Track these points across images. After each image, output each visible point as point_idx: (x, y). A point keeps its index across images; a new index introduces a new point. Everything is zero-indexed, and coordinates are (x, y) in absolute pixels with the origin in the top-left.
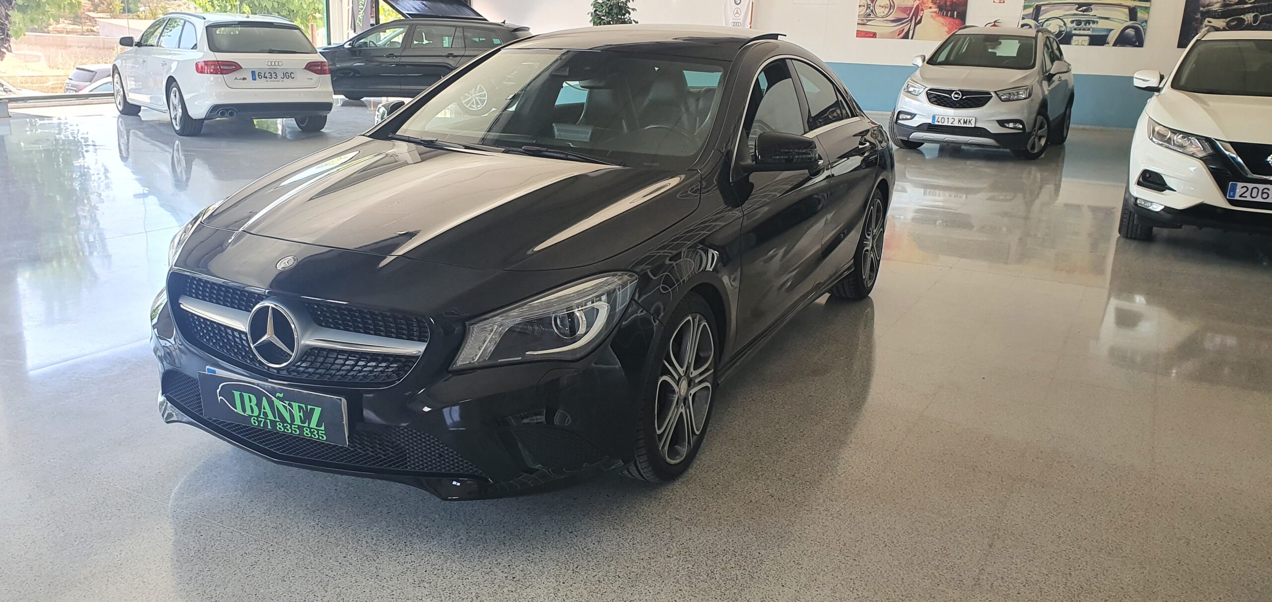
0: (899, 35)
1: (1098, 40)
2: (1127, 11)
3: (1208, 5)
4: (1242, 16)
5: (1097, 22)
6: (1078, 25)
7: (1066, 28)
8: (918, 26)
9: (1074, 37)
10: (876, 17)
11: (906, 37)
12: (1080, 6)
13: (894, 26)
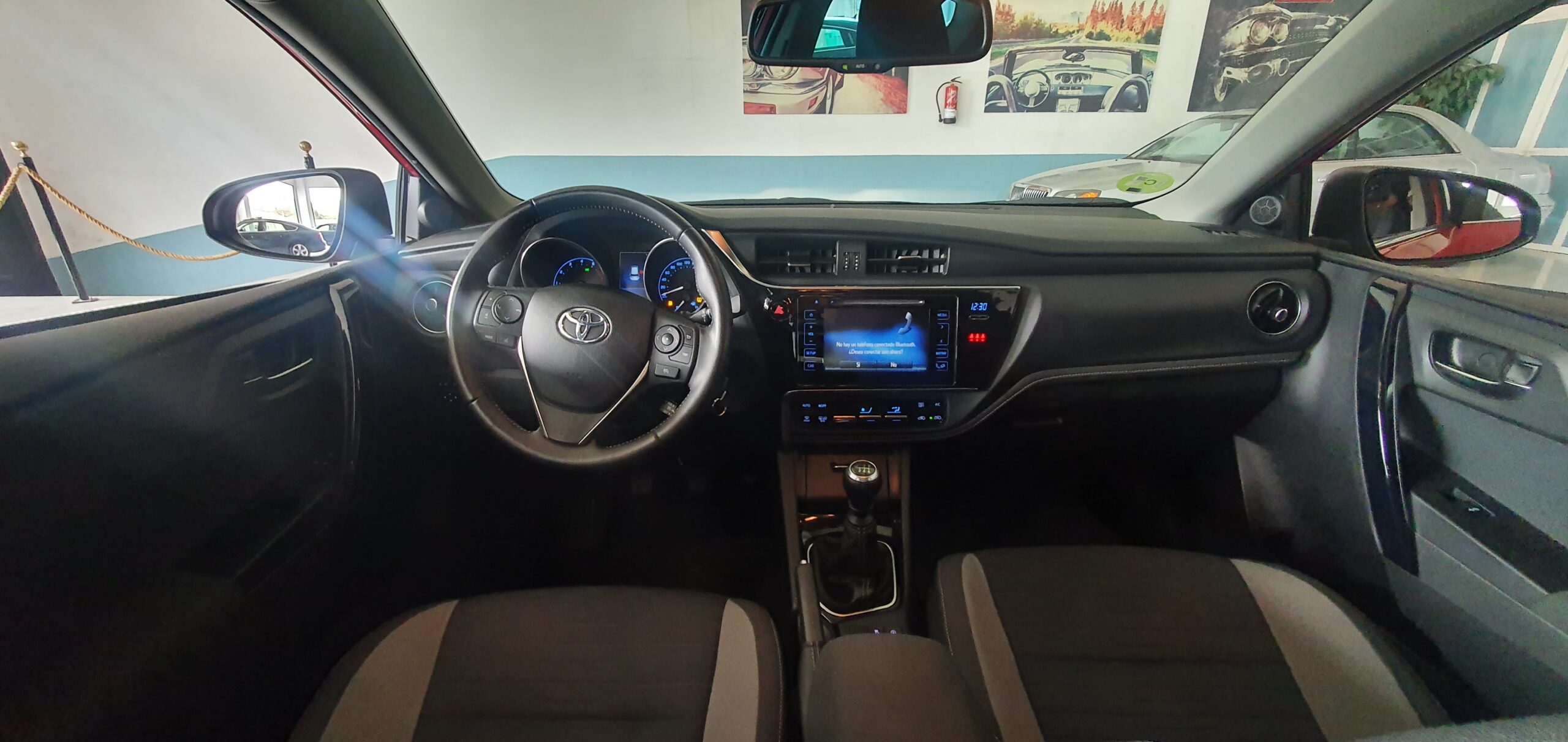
0: (810, 107)
1: (1090, 104)
2: (1129, 58)
3: (1230, 48)
4: (1268, 64)
5: (1090, 75)
6: (1065, 81)
7: (1050, 85)
8: (839, 92)
9: (1060, 100)
10: (772, 78)
11: (821, 110)
12: (1070, 50)
13: (802, 94)
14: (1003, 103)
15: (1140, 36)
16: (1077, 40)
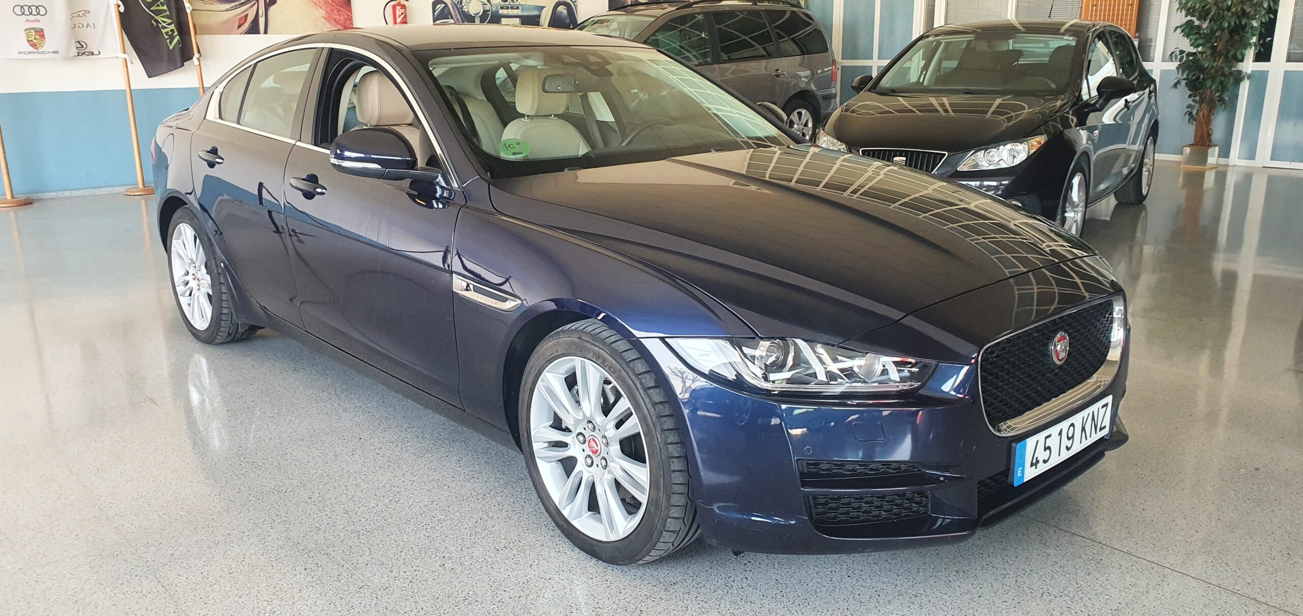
0: (239, 27)
1: (529, 20)
6: (504, 1)
7: (492, 6)
8: (272, 9)
11: (254, 29)
13: (227, 10)
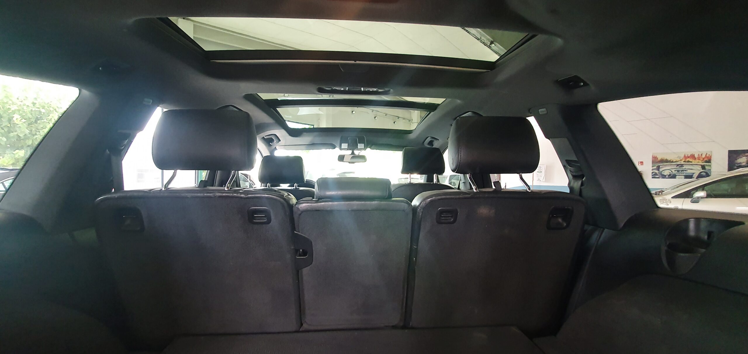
1: (689, 177)
2: (700, 166)
3: (741, 163)
5: (687, 170)
6: (678, 172)
7: (673, 173)
9: (677, 176)
12: (678, 165)
14: (658, 176)
15: (703, 161)
16: (681, 163)
